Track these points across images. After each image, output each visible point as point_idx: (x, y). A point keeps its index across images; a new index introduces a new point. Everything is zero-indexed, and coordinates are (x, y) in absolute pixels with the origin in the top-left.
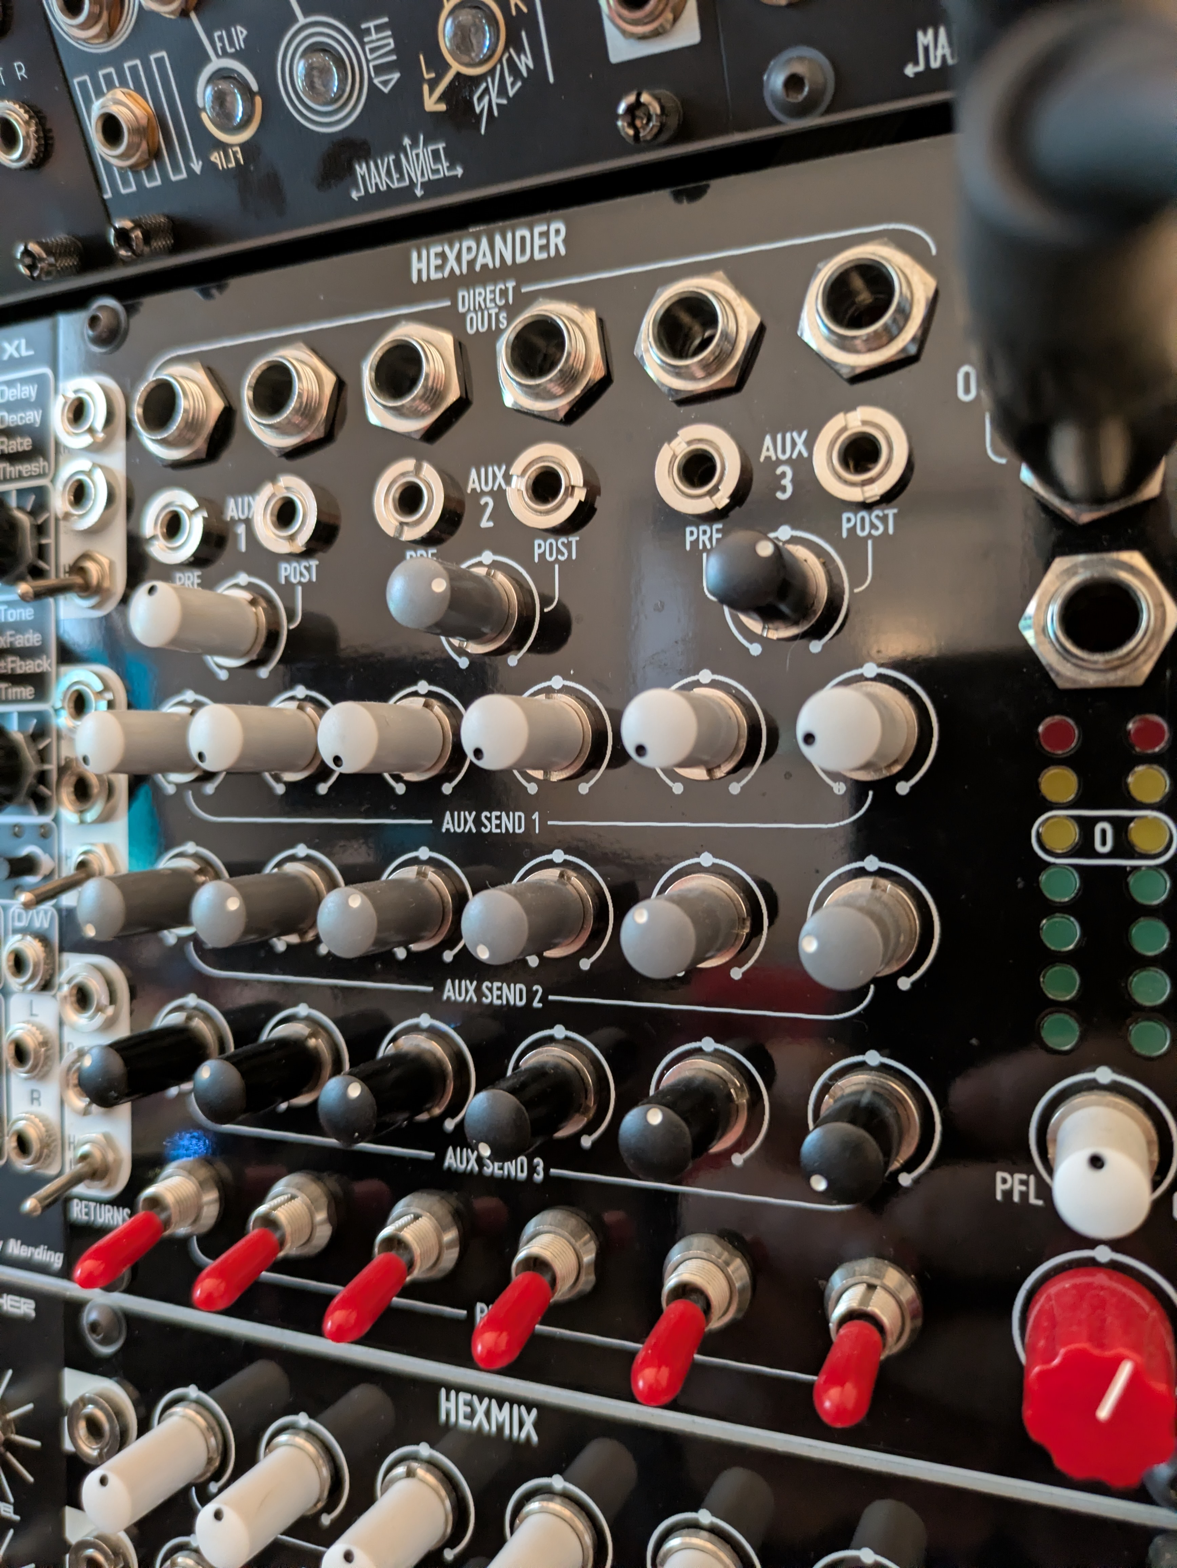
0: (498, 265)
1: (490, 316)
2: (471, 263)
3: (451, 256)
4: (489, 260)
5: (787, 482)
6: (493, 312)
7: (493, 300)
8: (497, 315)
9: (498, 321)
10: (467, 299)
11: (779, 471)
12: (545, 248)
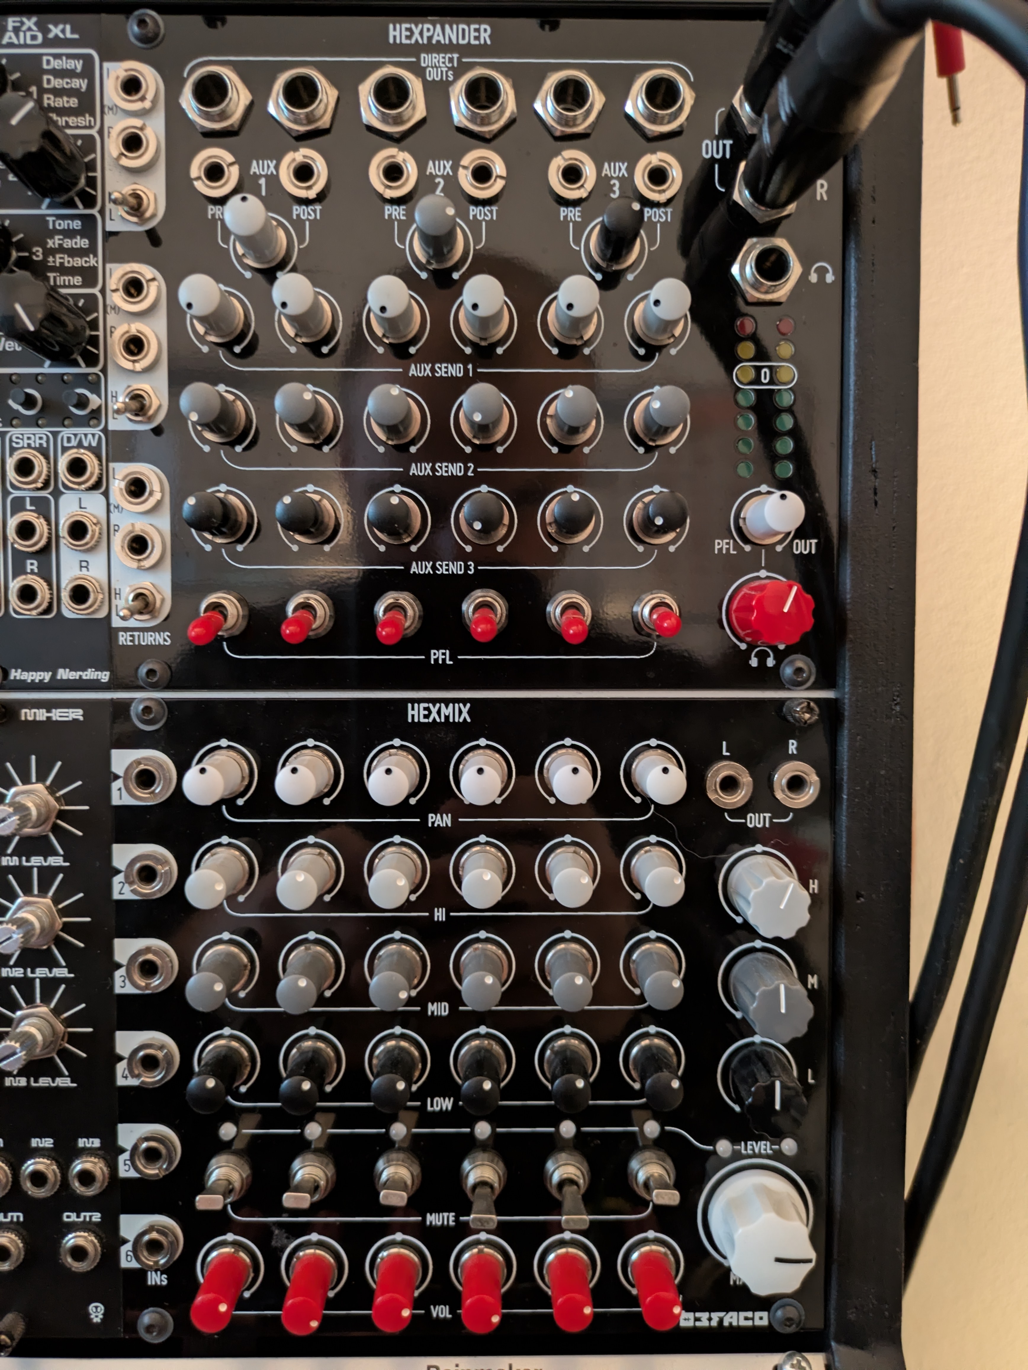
0: (447, 42)
1: (442, 72)
2: (430, 38)
3: (416, 32)
4: (441, 38)
5: (616, 189)
6: (444, 69)
7: (444, 63)
8: (447, 72)
9: (447, 76)
10: (426, 59)
11: (612, 182)
12: (477, 38)
